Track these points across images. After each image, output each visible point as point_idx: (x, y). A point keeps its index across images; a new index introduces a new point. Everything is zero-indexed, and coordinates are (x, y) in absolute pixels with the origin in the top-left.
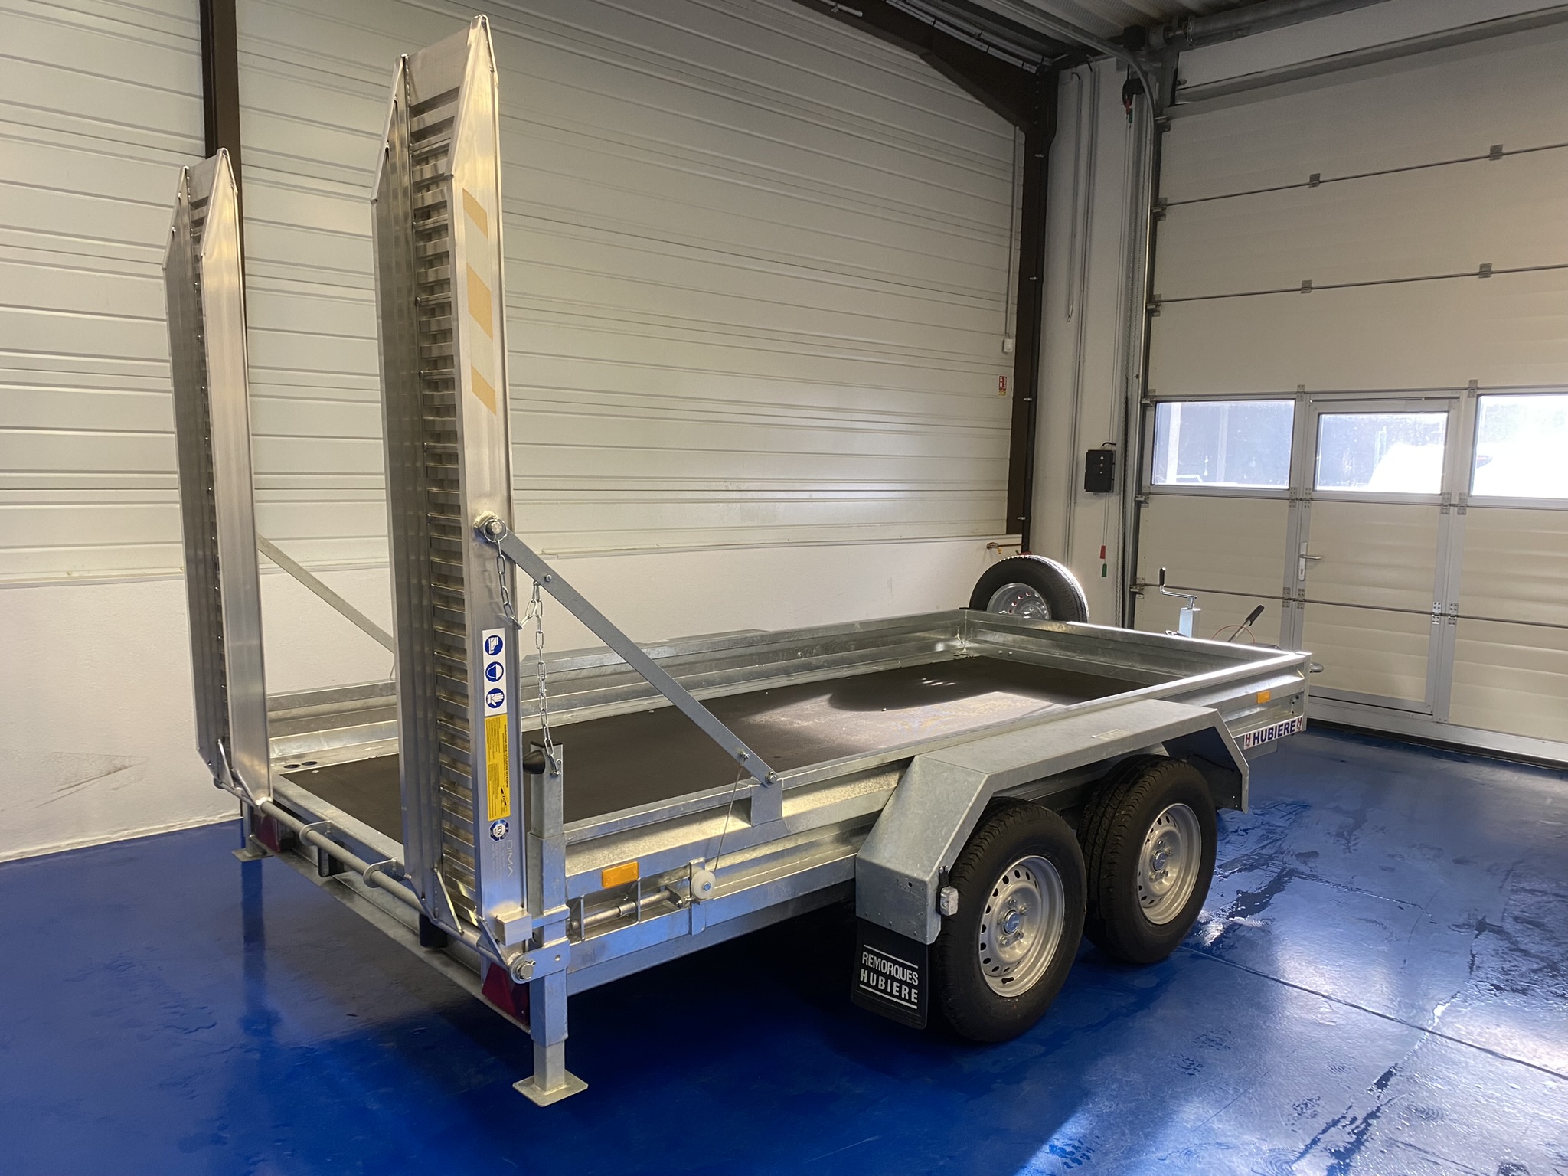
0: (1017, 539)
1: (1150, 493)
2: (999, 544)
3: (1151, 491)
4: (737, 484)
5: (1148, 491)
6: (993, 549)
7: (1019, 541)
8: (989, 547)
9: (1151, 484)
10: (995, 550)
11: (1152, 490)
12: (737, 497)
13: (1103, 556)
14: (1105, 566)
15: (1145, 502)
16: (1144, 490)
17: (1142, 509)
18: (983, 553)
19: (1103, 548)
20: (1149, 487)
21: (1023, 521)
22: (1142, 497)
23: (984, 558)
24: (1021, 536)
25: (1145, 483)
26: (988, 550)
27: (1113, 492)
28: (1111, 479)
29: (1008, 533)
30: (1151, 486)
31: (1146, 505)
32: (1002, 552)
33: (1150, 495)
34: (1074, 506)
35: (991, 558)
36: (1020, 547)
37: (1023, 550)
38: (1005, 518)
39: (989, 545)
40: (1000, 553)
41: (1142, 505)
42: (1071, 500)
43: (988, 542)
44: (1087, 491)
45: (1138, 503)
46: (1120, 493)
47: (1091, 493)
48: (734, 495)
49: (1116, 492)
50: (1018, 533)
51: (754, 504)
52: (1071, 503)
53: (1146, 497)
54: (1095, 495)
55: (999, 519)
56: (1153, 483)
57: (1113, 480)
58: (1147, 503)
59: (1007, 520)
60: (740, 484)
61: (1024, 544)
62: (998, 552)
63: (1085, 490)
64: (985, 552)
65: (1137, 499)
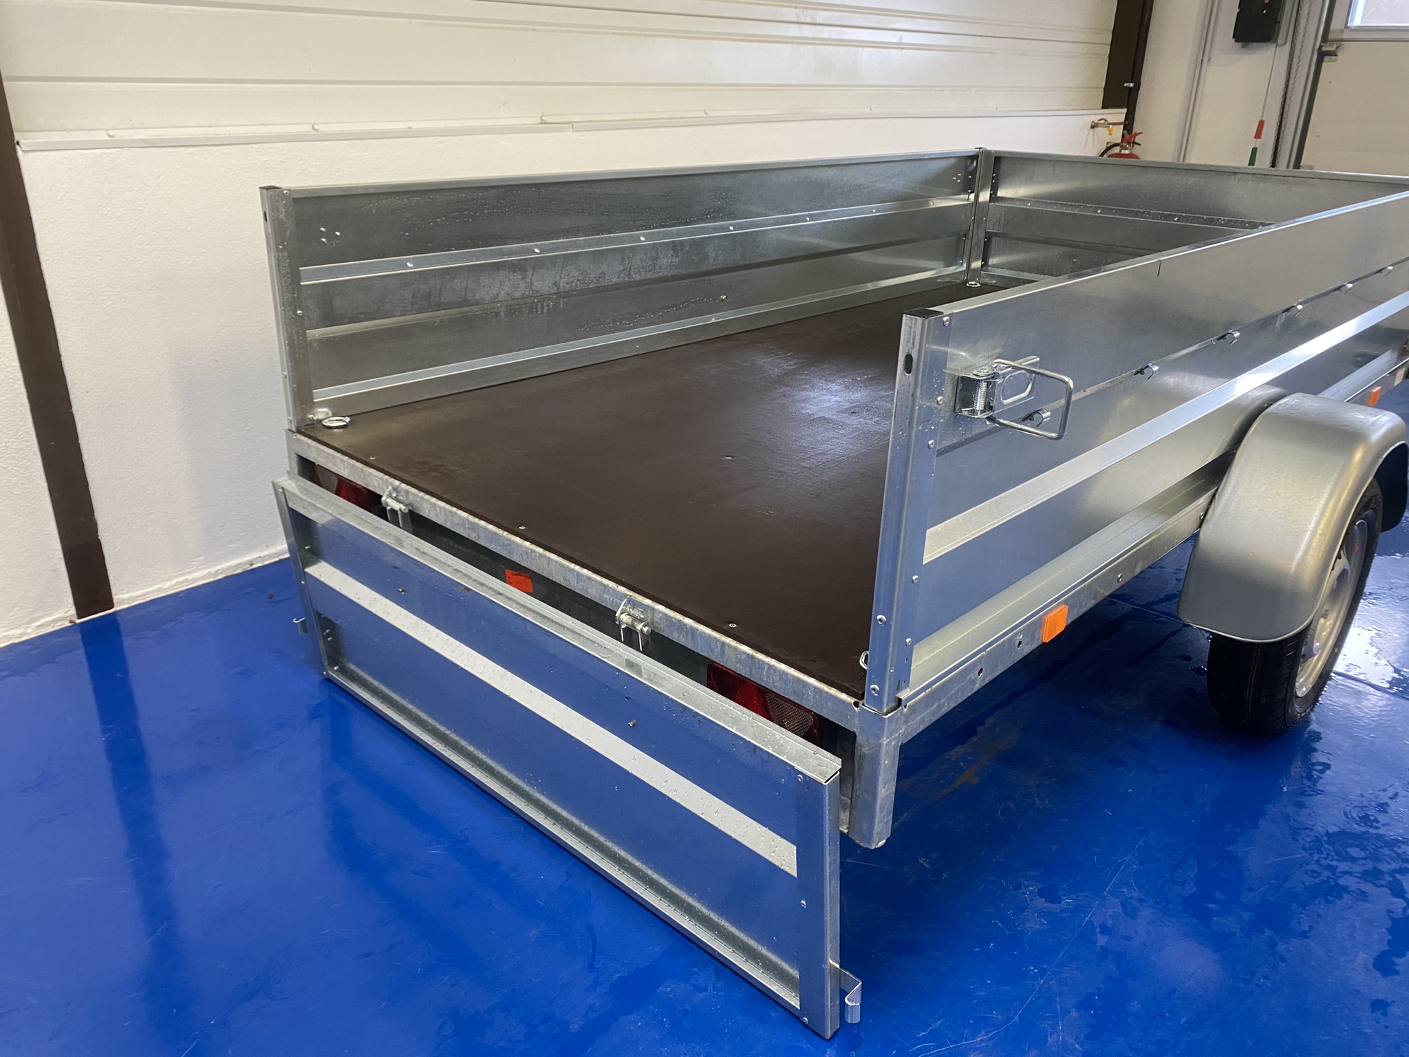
0: (1119, 115)
1: (1342, 41)
2: (1109, 122)
3: (1345, 36)
4: (810, 11)
5: (1339, 37)
6: (1096, 129)
7: (1122, 118)
8: (1092, 127)
9: (1346, 27)
10: (1099, 130)
11: (1346, 34)
12: (811, 35)
13: (1258, 135)
14: (1254, 150)
15: (1333, 54)
16: (1331, 36)
17: (1324, 64)
18: (1087, 132)
19: (1261, 124)
20: (1341, 32)
21: (1130, 89)
22: (1333, 47)
23: (1087, 140)
24: (1125, 110)
25: (1336, 25)
26: (1092, 131)
27: (1276, 41)
28: (1277, 22)
29: (1103, 108)
30: (1346, 30)
31: (1333, 58)
32: (1112, 132)
33: (1342, 43)
34: (1207, 65)
35: (1094, 141)
36: (1122, 126)
37: (1125, 132)
38: (1104, 86)
39: (1096, 122)
40: (1110, 134)
41: (1326, 58)
42: (1203, 56)
43: (1095, 119)
44: (1236, 41)
45: (1322, 55)
46: (1286, 43)
47: (1239, 45)
48: (807, 31)
49: (1280, 42)
50: (1121, 107)
51: (832, 47)
52: (1202, 61)
53: (1335, 46)
54: (1244, 47)
55: (1097, 88)
56: (1348, 25)
57: (1279, 22)
58: (1336, 55)
59: (1105, 89)
60: (814, 12)
61: (1127, 122)
62: (1108, 133)
63: (1233, 40)
64: (1089, 134)
65: (1324, 49)
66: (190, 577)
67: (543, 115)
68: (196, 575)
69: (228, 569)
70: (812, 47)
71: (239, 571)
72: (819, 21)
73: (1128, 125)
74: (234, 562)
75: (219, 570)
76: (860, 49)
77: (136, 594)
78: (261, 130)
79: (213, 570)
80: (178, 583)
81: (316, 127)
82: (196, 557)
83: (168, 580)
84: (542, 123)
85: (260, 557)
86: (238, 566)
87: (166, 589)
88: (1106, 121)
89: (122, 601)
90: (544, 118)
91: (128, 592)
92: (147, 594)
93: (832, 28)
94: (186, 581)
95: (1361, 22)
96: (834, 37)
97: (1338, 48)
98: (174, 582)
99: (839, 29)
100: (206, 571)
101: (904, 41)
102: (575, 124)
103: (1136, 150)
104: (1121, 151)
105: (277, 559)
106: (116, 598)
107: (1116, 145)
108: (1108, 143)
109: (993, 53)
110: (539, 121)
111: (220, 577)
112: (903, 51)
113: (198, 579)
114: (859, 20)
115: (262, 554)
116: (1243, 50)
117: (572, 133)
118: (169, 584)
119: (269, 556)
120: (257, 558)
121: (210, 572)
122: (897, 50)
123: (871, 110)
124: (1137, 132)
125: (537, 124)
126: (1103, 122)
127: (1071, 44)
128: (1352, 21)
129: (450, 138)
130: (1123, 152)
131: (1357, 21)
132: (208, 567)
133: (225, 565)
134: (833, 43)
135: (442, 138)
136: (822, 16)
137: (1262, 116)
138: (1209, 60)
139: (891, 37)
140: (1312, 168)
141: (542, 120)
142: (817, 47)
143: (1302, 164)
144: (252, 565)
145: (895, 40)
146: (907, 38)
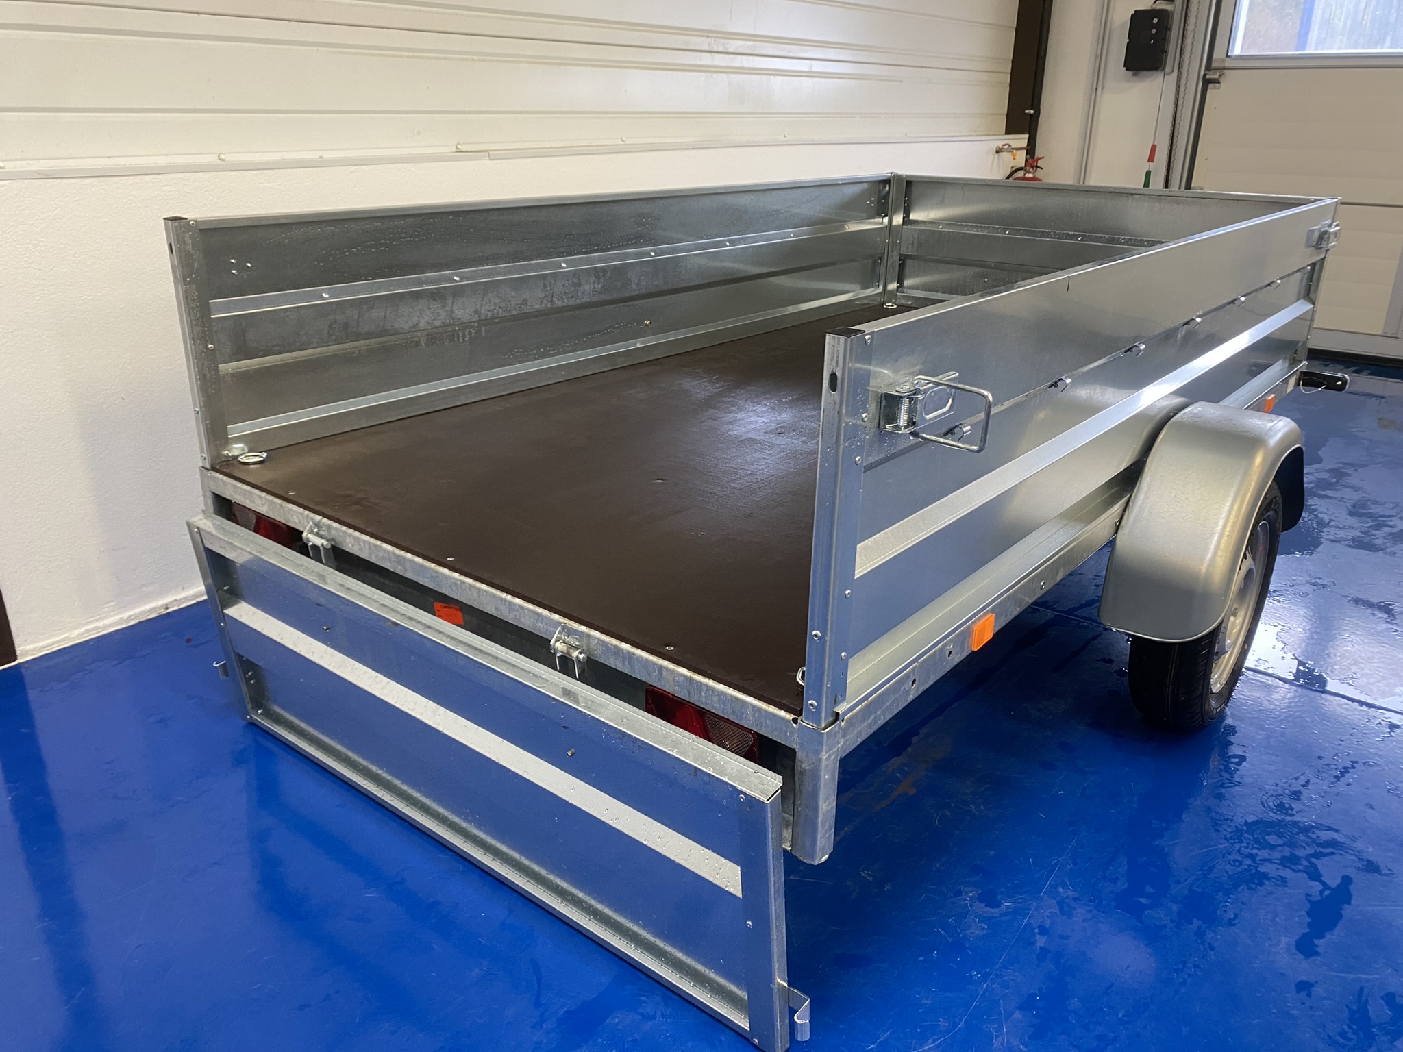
0: (1021, 140)
1: (1224, 69)
2: (1013, 147)
3: (1227, 66)
4: (722, 41)
5: (1222, 65)
6: (1001, 154)
7: (1024, 143)
8: (997, 152)
9: (1227, 56)
10: (1004, 155)
11: (1228, 64)
12: (724, 64)
13: (1151, 159)
14: (1148, 173)
15: (1217, 81)
16: (1214, 65)
17: (1208, 91)
18: (992, 157)
19: (1154, 148)
20: (1223, 61)
21: (1031, 115)
22: (1216, 75)
23: (992, 164)
24: (1027, 136)
25: (1218, 53)
26: (996, 155)
27: (1163, 69)
28: (1164, 52)
29: (1006, 134)
30: (1227, 59)
31: (1217, 85)
32: (1017, 157)
33: (1225, 71)
34: (1102, 93)
35: (999, 165)
36: (1025, 151)
37: (1028, 156)
38: (1006, 112)
39: (1001, 147)
40: (1014, 159)
41: (1211, 85)
42: (1097, 84)
43: (1000, 144)
44: (1127, 70)
45: (1207, 82)
46: (1173, 71)
47: (1130, 73)
48: (720, 60)
49: (1168, 69)
50: (1023, 133)
51: (745, 76)
52: (1096, 89)
53: (1218, 74)
54: (1135, 75)
55: (1000, 114)
56: (1229, 54)
57: (1166, 52)
58: (1219, 82)
59: (1007, 116)
60: (727, 41)
61: (1030, 147)
62: (1012, 158)
63: (1125, 68)
64: (994, 159)
65: (1208, 77)
66: (100, 624)
67: (458, 144)
68: (107, 621)
69: (141, 613)
70: (725, 75)
71: (154, 615)
72: (730, 50)
73: (1031, 149)
74: (148, 607)
75: (132, 615)
76: (772, 77)
77: (41, 644)
78: (162, 161)
79: (125, 615)
80: (87, 631)
81: (223, 157)
82: (107, 603)
83: (76, 629)
84: (457, 152)
85: (176, 600)
86: (151, 610)
87: (74, 638)
88: (1009, 146)
89: (26, 653)
90: (459, 147)
91: (33, 642)
92: (54, 643)
93: (744, 57)
94: (97, 628)
95: (1241, 51)
96: (746, 65)
97: (1220, 76)
98: (83, 630)
99: (751, 57)
100: (118, 617)
101: (814, 70)
102: (491, 153)
103: (1039, 173)
104: (1025, 175)
105: (194, 602)
106: (19, 650)
107: (1020, 169)
108: (1012, 167)
109: (900, 81)
110: (455, 149)
111: (133, 622)
112: (814, 79)
113: (109, 626)
114: (769, 49)
115: (178, 597)
116: (1135, 78)
117: (487, 162)
118: (77, 632)
119: (186, 599)
120: (173, 601)
121: (121, 618)
122: (808, 79)
123: (785, 137)
124: (1040, 156)
125: (452, 153)
126: (1006, 147)
127: (973, 73)
128: (1233, 50)
129: (364, 167)
130: (1027, 175)
131: (1237, 50)
132: (117, 614)
133: (138, 610)
134: (745, 71)
135: (356, 167)
136: (733, 45)
137: (1154, 141)
138: (1102, 88)
139: (803, 66)
140: (1201, 189)
141: (457, 149)
142: (730, 75)
143: (1192, 185)
144: (167, 608)
145: (806, 69)
146: (818, 67)
